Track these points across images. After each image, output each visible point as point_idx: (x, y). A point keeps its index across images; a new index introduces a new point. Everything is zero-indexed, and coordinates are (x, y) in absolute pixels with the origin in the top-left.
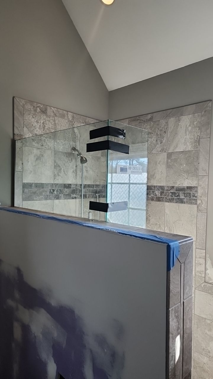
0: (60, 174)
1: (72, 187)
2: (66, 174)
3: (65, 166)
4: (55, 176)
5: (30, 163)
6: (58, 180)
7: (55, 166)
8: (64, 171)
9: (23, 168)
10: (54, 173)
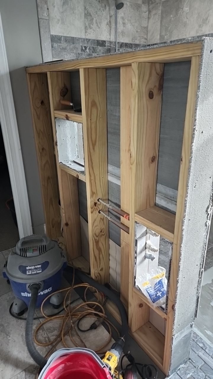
0: (92, 26)
1: (107, 44)
2: (99, 26)
3: (98, 16)
4: (86, 28)
5: (56, 9)
6: (90, 34)
7: (85, 14)
8: (96, 23)
9: (49, 14)
10: (85, 24)
